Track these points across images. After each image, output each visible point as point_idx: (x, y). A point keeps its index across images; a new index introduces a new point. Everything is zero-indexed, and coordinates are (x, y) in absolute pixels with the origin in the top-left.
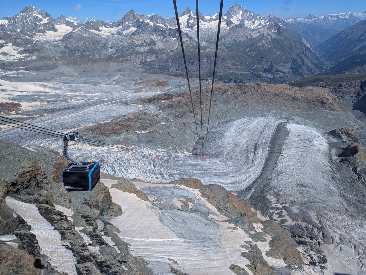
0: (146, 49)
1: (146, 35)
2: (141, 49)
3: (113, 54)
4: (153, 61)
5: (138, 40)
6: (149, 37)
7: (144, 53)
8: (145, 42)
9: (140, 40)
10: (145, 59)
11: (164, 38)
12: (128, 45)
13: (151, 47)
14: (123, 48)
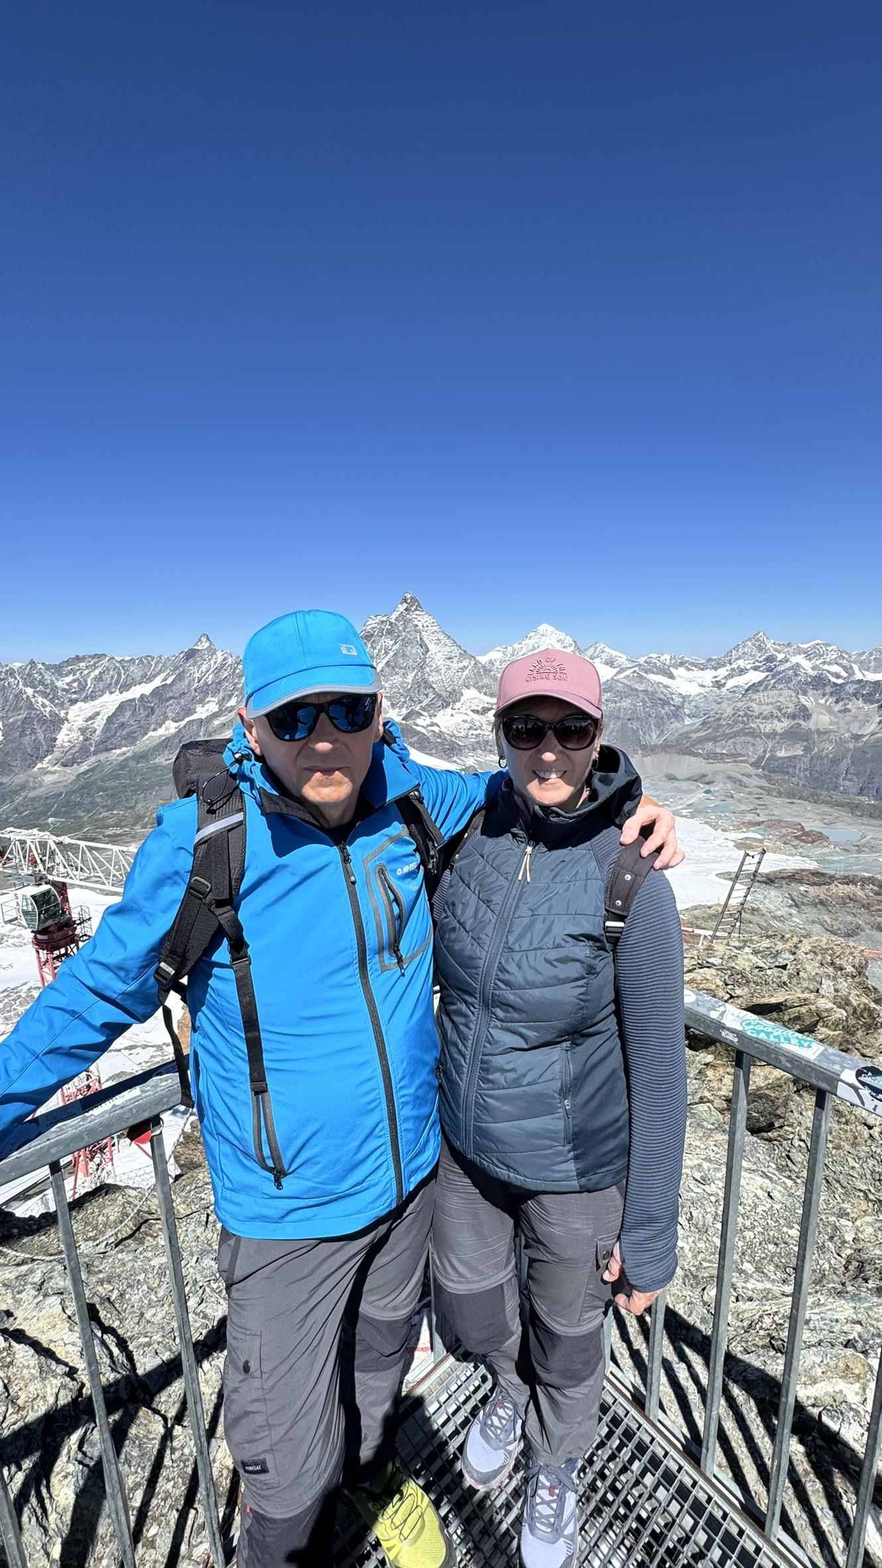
0: (780, 726)
1: (786, 692)
2: (767, 727)
3: (692, 731)
4: (795, 757)
5: (762, 703)
6: (794, 699)
7: (772, 735)
8: (780, 710)
9: (768, 704)
10: (771, 751)
11: (837, 702)
12: (734, 714)
13: (796, 721)
14: (719, 719)
